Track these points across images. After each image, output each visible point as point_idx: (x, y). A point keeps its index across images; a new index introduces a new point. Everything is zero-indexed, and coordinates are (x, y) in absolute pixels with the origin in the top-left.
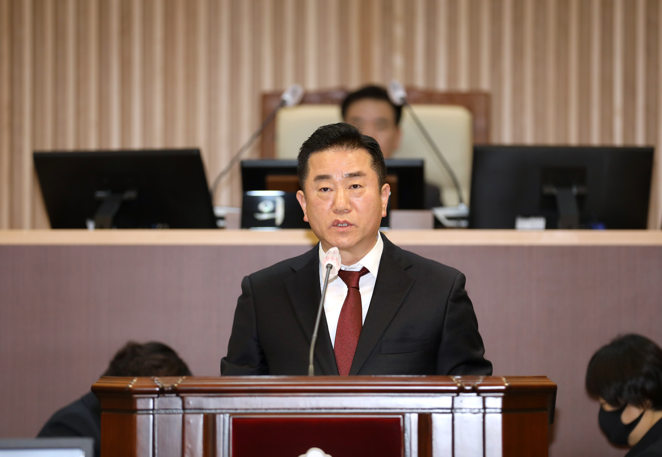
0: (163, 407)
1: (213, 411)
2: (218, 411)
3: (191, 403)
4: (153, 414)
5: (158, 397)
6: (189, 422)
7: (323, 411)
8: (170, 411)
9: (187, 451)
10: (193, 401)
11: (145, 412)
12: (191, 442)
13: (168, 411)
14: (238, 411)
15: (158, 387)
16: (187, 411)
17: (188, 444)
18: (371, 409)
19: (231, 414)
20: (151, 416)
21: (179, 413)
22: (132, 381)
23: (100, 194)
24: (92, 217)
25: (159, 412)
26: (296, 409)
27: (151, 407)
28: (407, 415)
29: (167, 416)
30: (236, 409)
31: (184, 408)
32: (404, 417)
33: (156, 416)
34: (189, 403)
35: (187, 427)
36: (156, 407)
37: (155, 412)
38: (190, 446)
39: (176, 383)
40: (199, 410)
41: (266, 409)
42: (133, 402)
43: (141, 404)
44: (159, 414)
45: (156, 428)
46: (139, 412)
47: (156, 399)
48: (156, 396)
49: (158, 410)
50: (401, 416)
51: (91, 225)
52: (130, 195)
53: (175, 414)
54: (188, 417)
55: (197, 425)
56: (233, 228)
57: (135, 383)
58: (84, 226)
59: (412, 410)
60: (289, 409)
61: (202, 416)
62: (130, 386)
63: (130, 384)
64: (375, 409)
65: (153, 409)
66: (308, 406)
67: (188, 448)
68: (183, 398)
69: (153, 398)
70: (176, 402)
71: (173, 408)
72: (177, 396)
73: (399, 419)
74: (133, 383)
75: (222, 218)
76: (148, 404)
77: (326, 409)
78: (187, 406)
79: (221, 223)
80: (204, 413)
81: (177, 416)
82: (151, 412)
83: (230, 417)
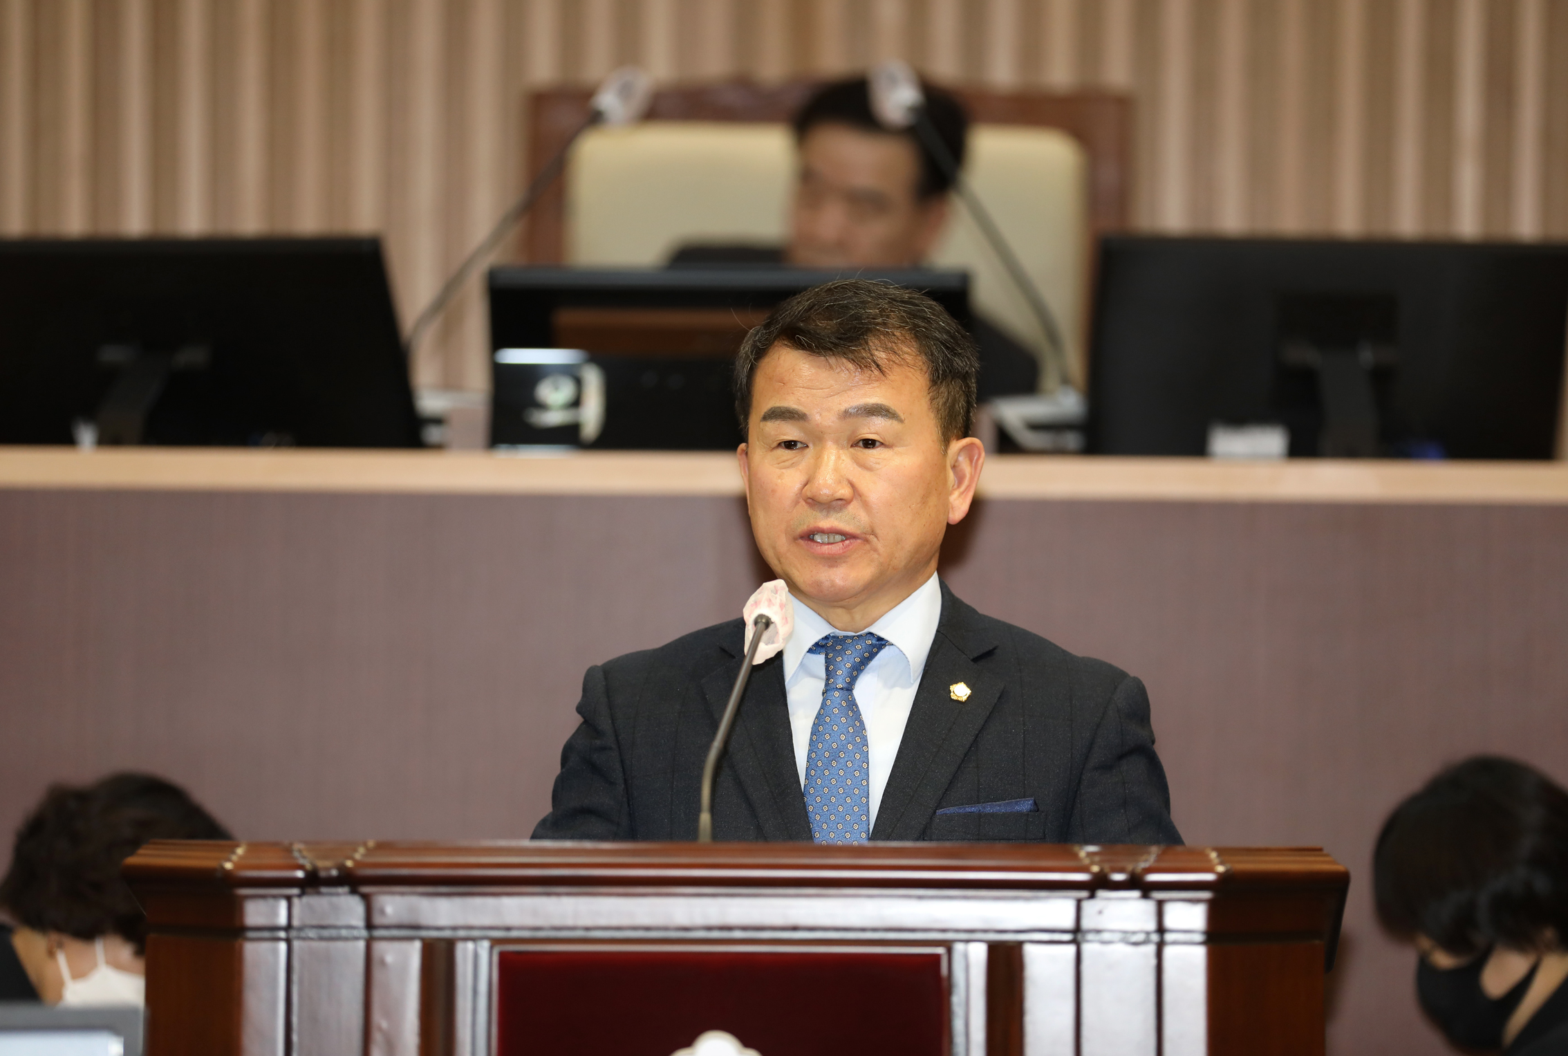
0: (315, 922)
1: (447, 934)
2: (461, 933)
3: (389, 910)
4: (288, 941)
5: (300, 896)
6: (383, 963)
7: (738, 934)
8: (333, 933)
9: (377, 1037)
10: (393, 905)
11: (266, 934)
12: (388, 1015)
13: (327, 931)
14: (514, 934)
15: (301, 867)
16: (377, 933)
17: (379, 1020)
18: (863, 930)
19: (495, 942)
20: (283, 946)
21: (356, 939)
22: (233, 852)
23: (112, 354)
24: (89, 413)
25: (303, 934)
26: (666, 929)
27: (282, 920)
28: (959, 948)
29: (323, 944)
30: (508, 929)
31: (370, 925)
32: (950, 952)
33: (296, 944)
34: (383, 912)
35: (377, 974)
36: (296, 923)
37: (293, 934)
38: (384, 1024)
39: (352, 858)
40: (409, 929)
41: (587, 929)
42: (234, 908)
43: (256, 912)
44: (304, 939)
45: (295, 978)
46: (251, 934)
47: (296, 901)
48: (295, 891)
49: (301, 929)
50: (940, 950)
51: (86, 435)
52: (193, 356)
53: (346, 939)
54: (380, 948)
55: (404, 968)
56: (467, 446)
57: (241, 858)
58: (66, 439)
59: (970, 934)
60: (648, 929)
61: (417, 945)
62: (228, 866)
63: (229, 860)
64: (875, 930)
65: (289, 927)
66: (699, 920)
67: (380, 1029)
68: (366, 899)
69: (289, 899)
70: (349, 909)
71: (339, 923)
72: (354, 891)
73: (937, 958)
74: (234, 858)
75: (438, 421)
76: (275, 913)
77: (745, 928)
78: (378, 920)
79: (433, 434)
80: (423, 940)
81: (350, 945)
82: (282, 934)
83: (491, 948)
